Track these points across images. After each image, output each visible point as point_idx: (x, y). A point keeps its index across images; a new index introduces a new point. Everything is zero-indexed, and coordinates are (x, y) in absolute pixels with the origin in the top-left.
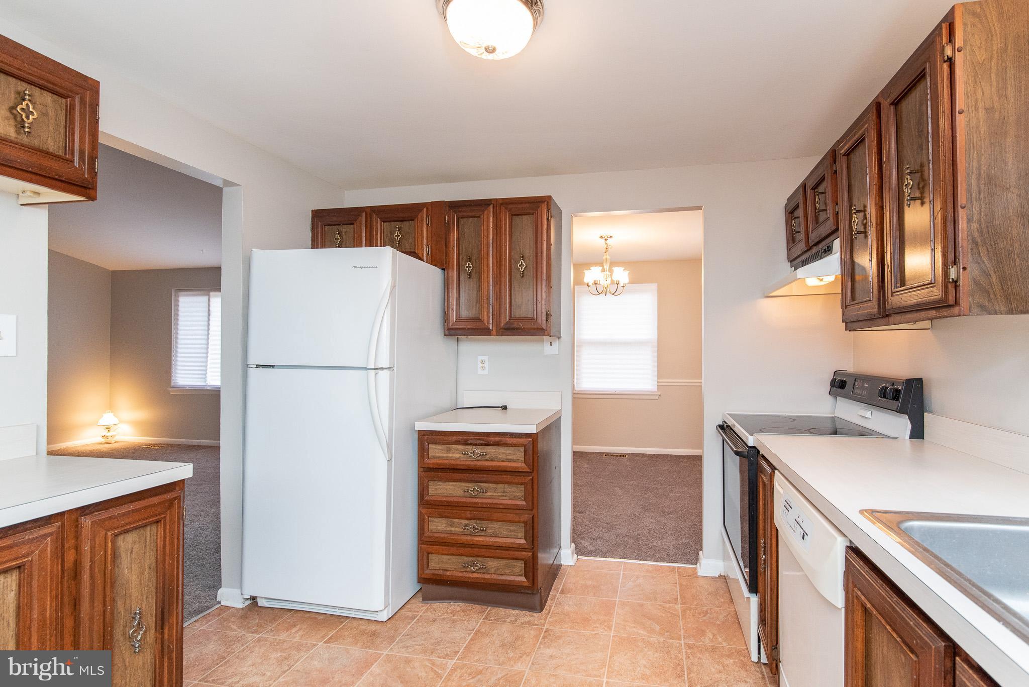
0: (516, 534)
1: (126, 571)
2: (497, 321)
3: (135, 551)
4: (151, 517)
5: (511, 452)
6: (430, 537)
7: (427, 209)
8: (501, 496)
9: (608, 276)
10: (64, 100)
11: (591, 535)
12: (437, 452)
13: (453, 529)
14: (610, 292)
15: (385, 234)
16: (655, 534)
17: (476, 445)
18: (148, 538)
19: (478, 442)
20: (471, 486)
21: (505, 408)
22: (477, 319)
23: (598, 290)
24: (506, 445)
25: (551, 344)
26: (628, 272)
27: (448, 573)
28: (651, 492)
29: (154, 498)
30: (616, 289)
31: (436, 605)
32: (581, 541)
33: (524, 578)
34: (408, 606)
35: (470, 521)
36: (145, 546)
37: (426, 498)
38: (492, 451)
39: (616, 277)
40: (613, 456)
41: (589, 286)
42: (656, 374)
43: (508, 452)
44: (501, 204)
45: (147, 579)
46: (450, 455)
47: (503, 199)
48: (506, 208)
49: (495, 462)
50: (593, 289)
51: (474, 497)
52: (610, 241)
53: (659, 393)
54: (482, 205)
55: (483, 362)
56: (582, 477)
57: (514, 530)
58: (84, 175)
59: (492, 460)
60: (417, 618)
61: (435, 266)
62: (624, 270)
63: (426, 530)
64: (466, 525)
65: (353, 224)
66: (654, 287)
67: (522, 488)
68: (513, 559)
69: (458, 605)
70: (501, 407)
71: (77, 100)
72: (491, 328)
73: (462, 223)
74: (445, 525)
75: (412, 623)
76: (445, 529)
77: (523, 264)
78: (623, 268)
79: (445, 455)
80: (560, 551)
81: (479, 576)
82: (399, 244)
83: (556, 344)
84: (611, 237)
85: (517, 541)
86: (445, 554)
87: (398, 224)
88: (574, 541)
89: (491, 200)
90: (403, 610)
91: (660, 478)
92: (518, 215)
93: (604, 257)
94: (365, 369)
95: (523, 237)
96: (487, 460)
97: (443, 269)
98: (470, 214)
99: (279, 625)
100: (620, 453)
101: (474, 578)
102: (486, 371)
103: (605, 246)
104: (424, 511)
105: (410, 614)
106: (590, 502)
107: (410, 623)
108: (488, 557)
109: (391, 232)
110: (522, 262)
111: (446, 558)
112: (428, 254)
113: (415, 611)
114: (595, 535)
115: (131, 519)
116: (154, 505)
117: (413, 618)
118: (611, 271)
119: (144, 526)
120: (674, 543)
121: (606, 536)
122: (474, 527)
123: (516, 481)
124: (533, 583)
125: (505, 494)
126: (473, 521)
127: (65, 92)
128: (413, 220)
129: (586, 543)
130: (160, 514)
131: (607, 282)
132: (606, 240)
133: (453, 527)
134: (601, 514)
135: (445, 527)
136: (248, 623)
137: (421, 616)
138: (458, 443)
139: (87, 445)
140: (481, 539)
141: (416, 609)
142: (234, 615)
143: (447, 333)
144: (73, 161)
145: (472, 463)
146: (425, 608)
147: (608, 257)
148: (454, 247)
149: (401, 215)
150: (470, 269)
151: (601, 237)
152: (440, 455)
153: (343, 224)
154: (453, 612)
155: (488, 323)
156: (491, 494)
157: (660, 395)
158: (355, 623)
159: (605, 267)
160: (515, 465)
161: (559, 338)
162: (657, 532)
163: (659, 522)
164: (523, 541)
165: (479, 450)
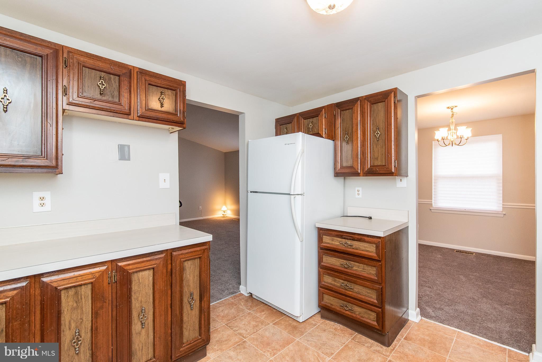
0: (371, 295)
1: (188, 276)
2: (362, 168)
3: (191, 268)
4: (197, 255)
5: (368, 246)
6: (323, 285)
7: (325, 109)
8: (362, 271)
9: (453, 133)
10: (174, 92)
11: (434, 305)
12: (327, 240)
13: (336, 283)
14: (455, 144)
15: (305, 125)
16: (489, 317)
17: (347, 239)
18: (196, 264)
19: (348, 238)
20: (344, 262)
21: (370, 218)
22: (352, 167)
23: (445, 142)
24: (364, 241)
25: (401, 181)
26: (471, 129)
27: (333, 307)
28: (492, 284)
29: (198, 248)
30: (460, 142)
31: (328, 322)
32: (426, 307)
33: (376, 323)
34: (314, 318)
35: (345, 281)
36: (195, 267)
37: (321, 264)
38: (356, 244)
39: (459, 134)
40: (463, 252)
41: (439, 141)
42: (501, 199)
43: (366, 246)
44: (365, 99)
45: (196, 280)
46: (333, 243)
47: (366, 96)
48: (368, 101)
49: (358, 250)
50: (441, 143)
51: (346, 268)
52: (455, 110)
53: (504, 213)
54: (354, 101)
55: (358, 191)
56: (435, 264)
57: (370, 293)
58: (181, 119)
59: (356, 249)
60: (317, 326)
61: (329, 139)
62: (467, 128)
63: (322, 281)
64: (343, 283)
65: (291, 123)
66: (500, 137)
67: (375, 269)
68: (369, 310)
69: (339, 326)
70: (368, 217)
71: (178, 90)
72: (359, 172)
73: (343, 113)
74: (331, 280)
75: (314, 328)
76: (331, 282)
77: (379, 132)
78: (466, 127)
79: (331, 242)
80: (408, 310)
81: (349, 313)
82: (311, 130)
83: (405, 180)
84: (456, 107)
85: (372, 300)
86: (331, 296)
87: (311, 120)
88: (419, 306)
89: (359, 97)
90: (311, 319)
91: (502, 275)
92: (375, 104)
93: (451, 121)
94: (289, 194)
95: (378, 116)
96: (353, 248)
97: (334, 141)
98: (347, 108)
99: (258, 309)
100: (469, 251)
101: (347, 314)
102: (360, 196)
103: (451, 113)
104: (321, 270)
105: (314, 322)
106: (438, 282)
107: (313, 327)
108: (355, 305)
109: (308, 124)
110: (378, 132)
111: (332, 298)
112: (325, 133)
113: (316, 322)
114: (438, 306)
115: (189, 256)
116: (197, 251)
117: (315, 325)
118: (456, 129)
119: (195, 259)
120: (507, 329)
121: (447, 308)
122: (347, 285)
123: (371, 264)
124: (382, 328)
125: (364, 270)
126: (346, 282)
127: (174, 88)
128: (318, 116)
129: (430, 310)
130: (200, 254)
131: (453, 137)
132: (452, 109)
133: (335, 282)
134: (445, 292)
135: (331, 281)
136: (247, 304)
137: (319, 325)
138: (337, 236)
139: (218, 217)
140: (350, 293)
141: (317, 321)
142: (243, 299)
143: (336, 175)
144: (177, 115)
145: (345, 249)
146: (322, 321)
147: (454, 120)
148: (338, 128)
149: (312, 115)
150: (347, 139)
151: (448, 108)
152: (329, 242)
153: (287, 124)
154: (336, 329)
155: (358, 169)
156: (356, 268)
157: (504, 214)
158: (288, 319)
159: (451, 127)
160: (370, 254)
161: (407, 176)
162: (492, 316)
163: (495, 308)
164: (376, 301)
165: (349, 242)
